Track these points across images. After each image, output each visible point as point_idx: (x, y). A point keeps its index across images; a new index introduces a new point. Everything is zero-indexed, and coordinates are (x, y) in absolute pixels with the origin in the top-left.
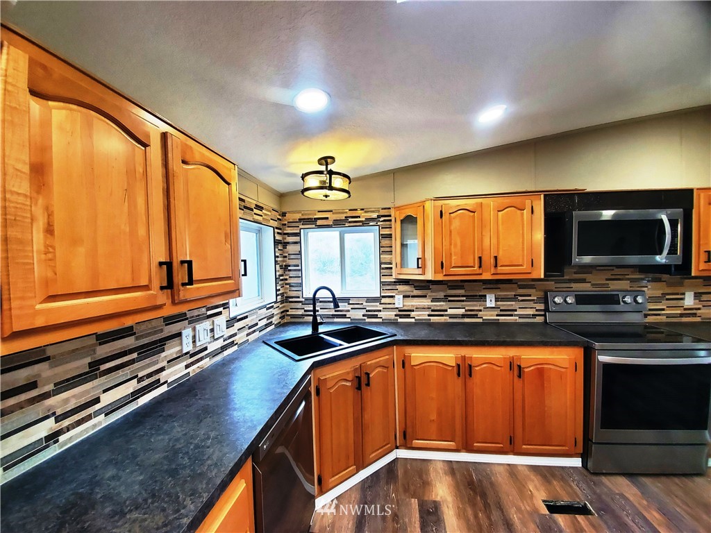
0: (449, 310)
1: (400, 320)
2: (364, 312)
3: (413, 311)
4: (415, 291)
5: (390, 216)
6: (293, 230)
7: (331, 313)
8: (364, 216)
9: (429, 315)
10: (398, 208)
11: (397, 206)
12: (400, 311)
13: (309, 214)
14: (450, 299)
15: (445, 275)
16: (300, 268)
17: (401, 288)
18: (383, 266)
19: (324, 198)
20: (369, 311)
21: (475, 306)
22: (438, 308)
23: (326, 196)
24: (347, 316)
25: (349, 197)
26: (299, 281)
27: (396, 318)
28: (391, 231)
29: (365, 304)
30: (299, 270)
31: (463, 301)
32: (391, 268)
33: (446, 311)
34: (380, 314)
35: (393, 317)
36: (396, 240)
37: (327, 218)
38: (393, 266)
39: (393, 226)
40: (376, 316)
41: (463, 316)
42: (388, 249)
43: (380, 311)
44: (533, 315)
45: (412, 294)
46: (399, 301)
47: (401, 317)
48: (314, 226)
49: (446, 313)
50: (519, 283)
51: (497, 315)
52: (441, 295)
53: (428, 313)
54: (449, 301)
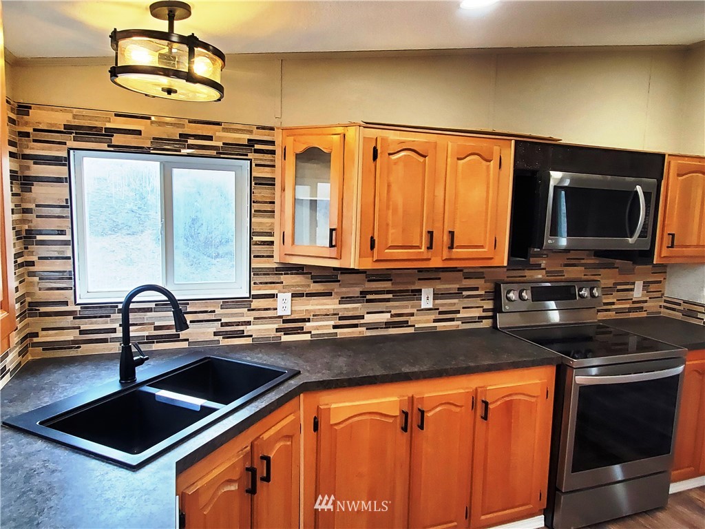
0: (366, 316)
1: (285, 338)
2: (216, 327)
3: (309, 320)
4: (312, 285)
5: (272, 143)
6: (50, 149)
7: (146, 334)
8: (219, 139)
9: (335, 327)
10: (289, 131)
11: (285, 125)
12: (285, 321)
13: (91, 118)
14: (369, 297)
15: (377, 261)
16: (67, 237)
17: (289, 279)
18: (255, 239)
19: (165, 95)
20: (227, 324)
21: (404, 307)
22: (350, 314)
23: (170, 91)
24: (181, 337)
25: (219, 100)
26: (66, 266)
27: (279, 334)
28: (273, 172)
29: (218, 311)
30: (65, 243)
31: (388, 300)
32: (272, 243)
33: (362, 317)
34: (248, 329)
35: (274, 334)
36: (283, 190)
37: (139, 133)
38: (276, 239)
39: (278, 163)
40: (241, 334)
41: (388, 325)
42: (268, 207)
43: (249, 323)
44: (479, 318)
45: (308, 290)
46: (284, 305)
47: (287, 332)
48: (105, 146)
49: (362, 321)
50: (464, 271)
51: (435, 321)
52: (355, 291)
53: (332, 323)
54: (369, 301)
